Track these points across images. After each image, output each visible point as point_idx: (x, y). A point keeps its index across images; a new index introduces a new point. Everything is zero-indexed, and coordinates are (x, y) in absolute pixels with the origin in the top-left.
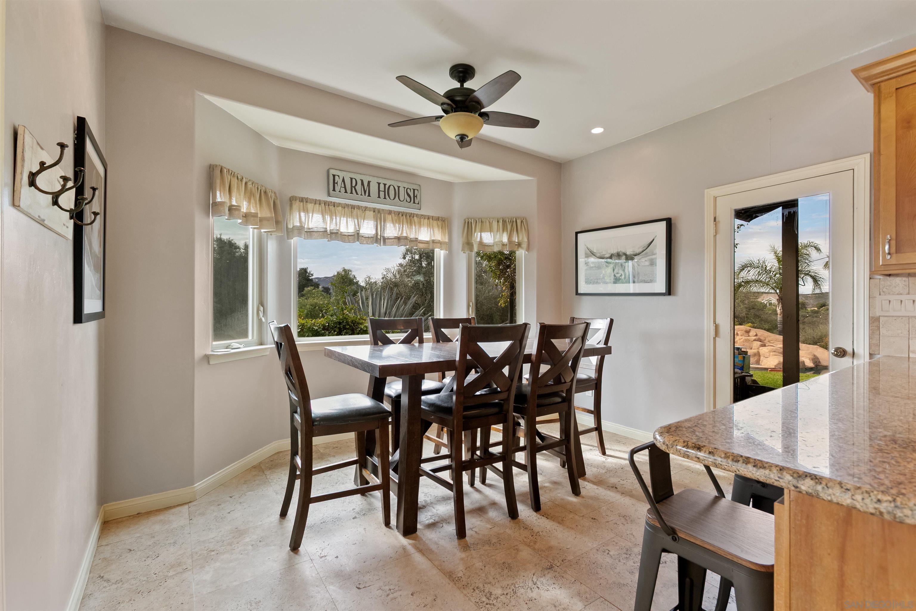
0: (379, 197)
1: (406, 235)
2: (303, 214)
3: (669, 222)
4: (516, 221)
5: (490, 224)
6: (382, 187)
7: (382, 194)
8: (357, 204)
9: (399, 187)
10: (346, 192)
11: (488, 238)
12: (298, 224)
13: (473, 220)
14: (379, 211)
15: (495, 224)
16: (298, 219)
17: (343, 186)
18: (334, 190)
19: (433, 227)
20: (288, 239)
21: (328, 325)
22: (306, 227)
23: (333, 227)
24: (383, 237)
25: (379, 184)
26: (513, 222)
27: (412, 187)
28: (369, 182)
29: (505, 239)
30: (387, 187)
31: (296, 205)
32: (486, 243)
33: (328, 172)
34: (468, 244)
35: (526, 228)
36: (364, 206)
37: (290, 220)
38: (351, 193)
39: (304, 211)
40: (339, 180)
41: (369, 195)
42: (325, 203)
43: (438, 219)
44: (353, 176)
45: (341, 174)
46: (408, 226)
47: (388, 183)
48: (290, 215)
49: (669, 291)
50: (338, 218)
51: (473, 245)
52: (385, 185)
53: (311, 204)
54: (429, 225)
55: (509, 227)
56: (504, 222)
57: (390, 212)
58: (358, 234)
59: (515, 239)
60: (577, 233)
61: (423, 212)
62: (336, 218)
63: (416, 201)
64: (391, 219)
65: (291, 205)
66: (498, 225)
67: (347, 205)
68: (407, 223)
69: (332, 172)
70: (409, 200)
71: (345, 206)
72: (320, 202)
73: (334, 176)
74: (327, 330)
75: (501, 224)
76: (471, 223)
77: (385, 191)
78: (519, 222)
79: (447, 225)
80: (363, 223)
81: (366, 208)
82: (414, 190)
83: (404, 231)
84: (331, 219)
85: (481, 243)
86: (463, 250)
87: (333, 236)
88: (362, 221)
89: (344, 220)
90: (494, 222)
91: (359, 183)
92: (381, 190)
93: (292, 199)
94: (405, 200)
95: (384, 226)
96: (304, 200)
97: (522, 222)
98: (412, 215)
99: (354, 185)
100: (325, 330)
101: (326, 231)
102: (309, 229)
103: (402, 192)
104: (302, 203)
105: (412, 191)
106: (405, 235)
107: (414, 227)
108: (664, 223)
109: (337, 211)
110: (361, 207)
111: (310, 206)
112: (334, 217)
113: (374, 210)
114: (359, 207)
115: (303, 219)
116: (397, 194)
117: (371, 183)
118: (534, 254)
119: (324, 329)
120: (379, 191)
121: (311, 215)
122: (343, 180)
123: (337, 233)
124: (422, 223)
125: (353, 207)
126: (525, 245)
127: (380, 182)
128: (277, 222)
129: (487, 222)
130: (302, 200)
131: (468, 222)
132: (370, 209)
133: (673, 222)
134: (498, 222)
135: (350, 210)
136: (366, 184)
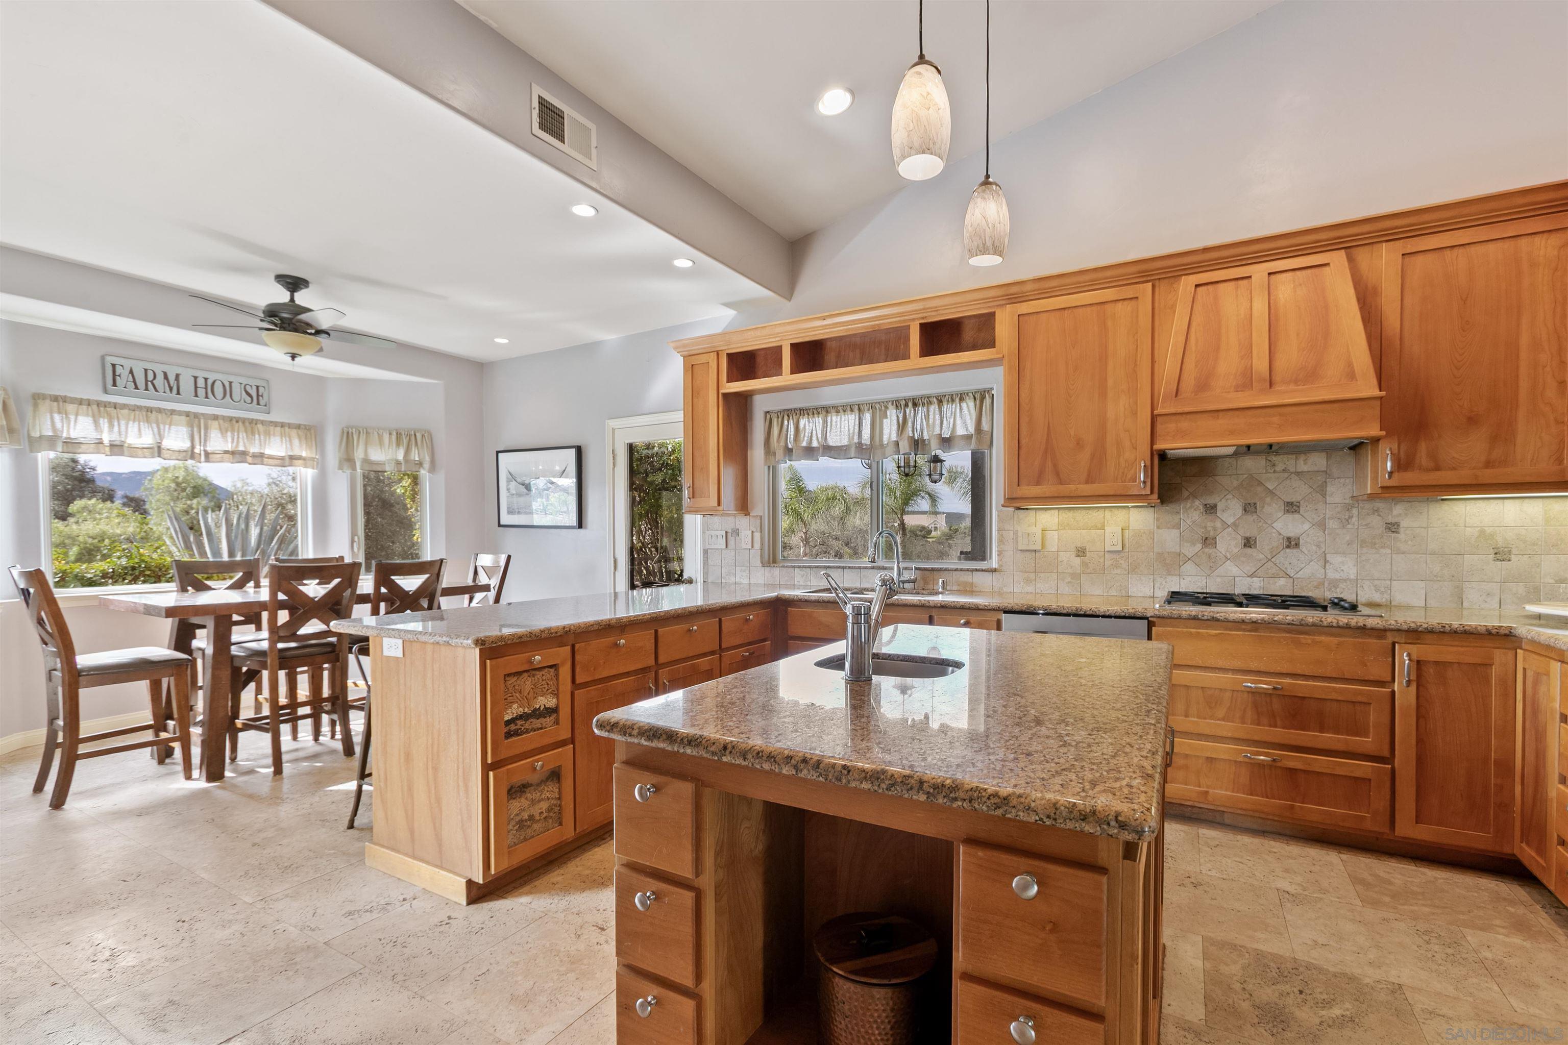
0: (196, 396)
1: (243, 449)
2: (57, 417)
3: (579, 451)
4: (415, 435)
5: (380, 437)
6: (201, 383)
7: (201, 392)
8: (156, 406)
9: (231, 383)
10: (136, 388)
11: (378, 455)
12: (50, 433)
13: (354, 430)
14: (196, 416)
15: (386, 437)
16: (50, 427)
17: (131, 379)
18: (114, 384)
19: (290, 437)
20: (31, 451)
21: (113, 572)
22: (65, 435)
23: (115, 437)
24: (205, 451)
25: (196, 378)
26: (410, 436)
27: (255, 383)
28: (177, 376)
29: (400, 456)
30: (210, 382)
31: (44, 406)
32: (375, 461)
33: (103, 358)
34: (348, 460)
35: (430, 446)
36: (169, 408)
37: (34, 426)
38: (147, 389)
39: (59, 412)
40: (123, 372)
41: (178, 393)
42: (99, 404)
43: (298, 427)
44: (148, 366)
45: (128, 364)
46: (247, 436)
47: (212, 377)
48: (34, 418)
49: (580, 525)
50: (123, 423)
51: (355, 462)
52: (206, 379)
53: (72, 405)
54: (282, 435)
55: (405, 442)
56: (399, 435)
57: (216, 417)
58: (159, 447)
59: (415, 456)
60: (498, 452)
61: (273, 417)
62: (119, 425)
63: (262, 402)
64: (217, 426)
65: (36, 406)
66: (390, 438)
67: (139, 408)
68: (246, 432)
69: (110, 360)
70: (248, 399)
71: (135, 408)
72: (89, 403)
73: (114, 366)
74: (111, 578)
75: (394, 437)
76: (352, 433)
77: (206, 388)
78: (419, 436)
79: (313, 436)
80: (169, 432)
81: (173, 412)
82: (258, 387)
83: (241, 444)
84: (111, 426)
85: (366, 461)
86: (340, 468)
87: (116, 449)
88: (167, 426)
89: (133, 428)
90: (384, 434)
91: (160, 377)
92: (198, 386)
93: (37, 398)
94: (242, 401)
95: (206, 435)
96: (59, 400)
97: (423, 436)
98: (254, 422)
99: (150, 377)
100: (107, 578)
101: (100, 442)
102: (70, 439)
103: (237, 391)
104: (55, 404)
105: (254, 388)
106: (241, 448)
107: (257, 436)
108: (573, 451)
109: (120, 415)
110: (164, 409)
111: (71, 408)
112: (116, 424)
113: (187, 414)
114: (159, 410)
115: (59, 425)
116: (228, 391)
117: (181, 378)
118: (441, 476)
119: (103, 577)
120: (196, 387)
121: (72, 417)
122: (131, 372)
123: (122, 446)
124: (272, 433)
125: (150, 410)
126: (427, 465)
127: (196, 375)
128: (11, 430)
129: (376, 434)
130: (55, 399)
131: (348, 433)
132: (180, 413)
133: (583, 450)
134: (390, 434)
135: (144, 413)
136: (172, 378)
